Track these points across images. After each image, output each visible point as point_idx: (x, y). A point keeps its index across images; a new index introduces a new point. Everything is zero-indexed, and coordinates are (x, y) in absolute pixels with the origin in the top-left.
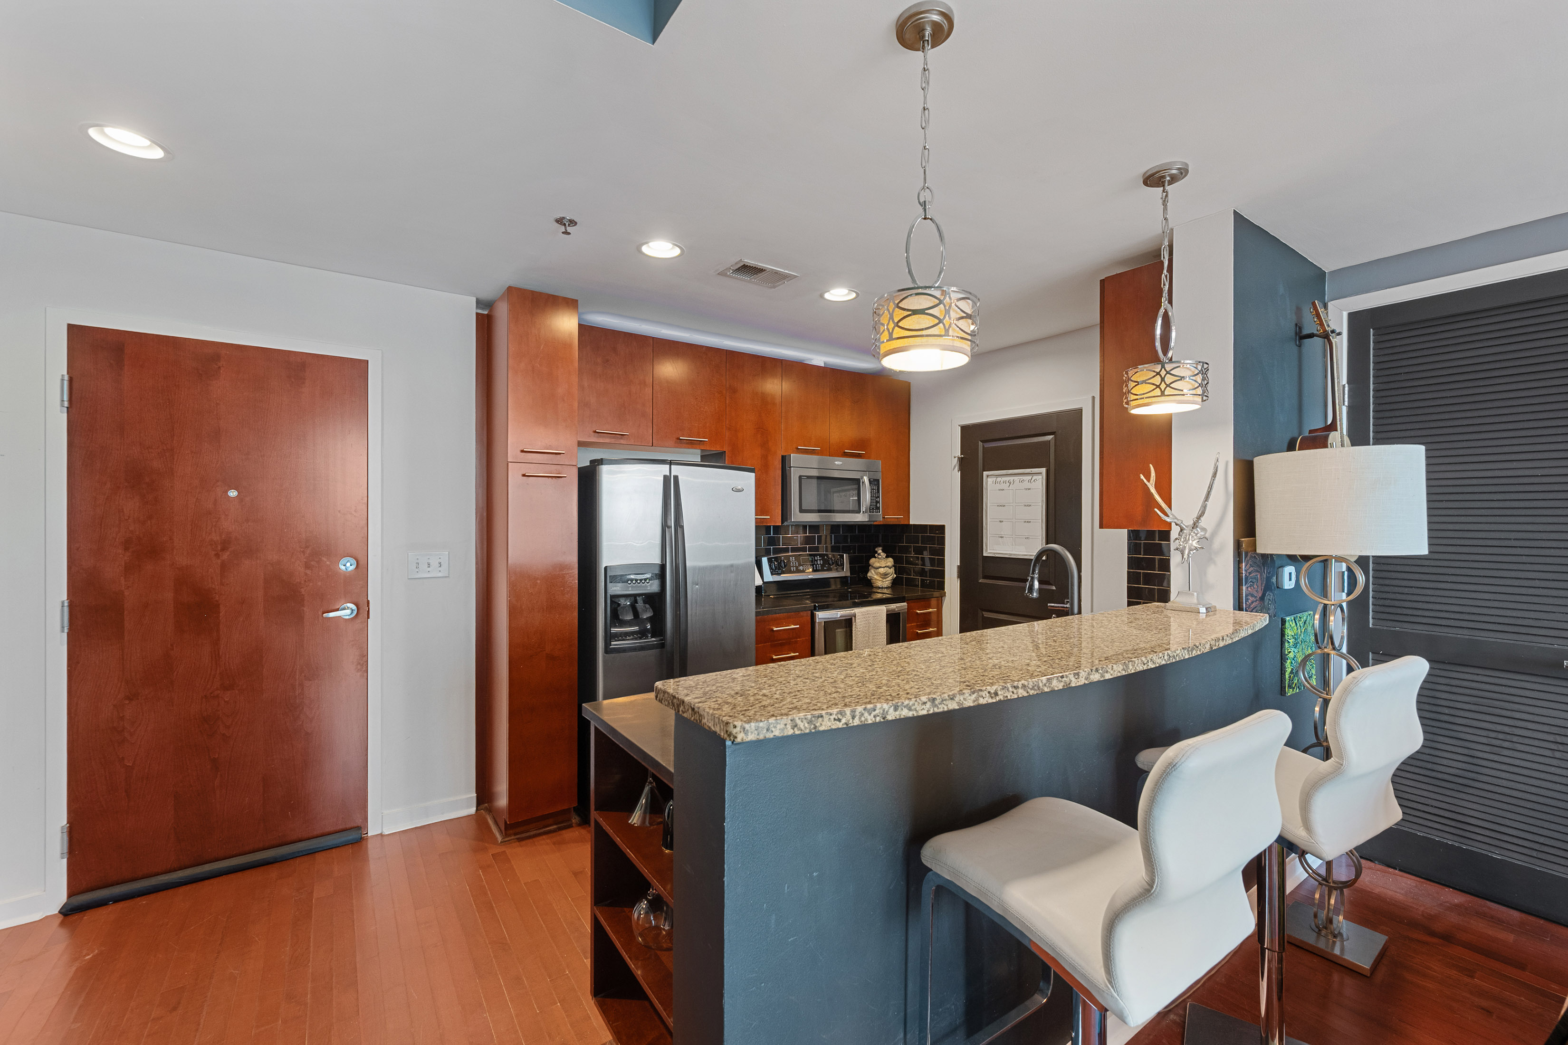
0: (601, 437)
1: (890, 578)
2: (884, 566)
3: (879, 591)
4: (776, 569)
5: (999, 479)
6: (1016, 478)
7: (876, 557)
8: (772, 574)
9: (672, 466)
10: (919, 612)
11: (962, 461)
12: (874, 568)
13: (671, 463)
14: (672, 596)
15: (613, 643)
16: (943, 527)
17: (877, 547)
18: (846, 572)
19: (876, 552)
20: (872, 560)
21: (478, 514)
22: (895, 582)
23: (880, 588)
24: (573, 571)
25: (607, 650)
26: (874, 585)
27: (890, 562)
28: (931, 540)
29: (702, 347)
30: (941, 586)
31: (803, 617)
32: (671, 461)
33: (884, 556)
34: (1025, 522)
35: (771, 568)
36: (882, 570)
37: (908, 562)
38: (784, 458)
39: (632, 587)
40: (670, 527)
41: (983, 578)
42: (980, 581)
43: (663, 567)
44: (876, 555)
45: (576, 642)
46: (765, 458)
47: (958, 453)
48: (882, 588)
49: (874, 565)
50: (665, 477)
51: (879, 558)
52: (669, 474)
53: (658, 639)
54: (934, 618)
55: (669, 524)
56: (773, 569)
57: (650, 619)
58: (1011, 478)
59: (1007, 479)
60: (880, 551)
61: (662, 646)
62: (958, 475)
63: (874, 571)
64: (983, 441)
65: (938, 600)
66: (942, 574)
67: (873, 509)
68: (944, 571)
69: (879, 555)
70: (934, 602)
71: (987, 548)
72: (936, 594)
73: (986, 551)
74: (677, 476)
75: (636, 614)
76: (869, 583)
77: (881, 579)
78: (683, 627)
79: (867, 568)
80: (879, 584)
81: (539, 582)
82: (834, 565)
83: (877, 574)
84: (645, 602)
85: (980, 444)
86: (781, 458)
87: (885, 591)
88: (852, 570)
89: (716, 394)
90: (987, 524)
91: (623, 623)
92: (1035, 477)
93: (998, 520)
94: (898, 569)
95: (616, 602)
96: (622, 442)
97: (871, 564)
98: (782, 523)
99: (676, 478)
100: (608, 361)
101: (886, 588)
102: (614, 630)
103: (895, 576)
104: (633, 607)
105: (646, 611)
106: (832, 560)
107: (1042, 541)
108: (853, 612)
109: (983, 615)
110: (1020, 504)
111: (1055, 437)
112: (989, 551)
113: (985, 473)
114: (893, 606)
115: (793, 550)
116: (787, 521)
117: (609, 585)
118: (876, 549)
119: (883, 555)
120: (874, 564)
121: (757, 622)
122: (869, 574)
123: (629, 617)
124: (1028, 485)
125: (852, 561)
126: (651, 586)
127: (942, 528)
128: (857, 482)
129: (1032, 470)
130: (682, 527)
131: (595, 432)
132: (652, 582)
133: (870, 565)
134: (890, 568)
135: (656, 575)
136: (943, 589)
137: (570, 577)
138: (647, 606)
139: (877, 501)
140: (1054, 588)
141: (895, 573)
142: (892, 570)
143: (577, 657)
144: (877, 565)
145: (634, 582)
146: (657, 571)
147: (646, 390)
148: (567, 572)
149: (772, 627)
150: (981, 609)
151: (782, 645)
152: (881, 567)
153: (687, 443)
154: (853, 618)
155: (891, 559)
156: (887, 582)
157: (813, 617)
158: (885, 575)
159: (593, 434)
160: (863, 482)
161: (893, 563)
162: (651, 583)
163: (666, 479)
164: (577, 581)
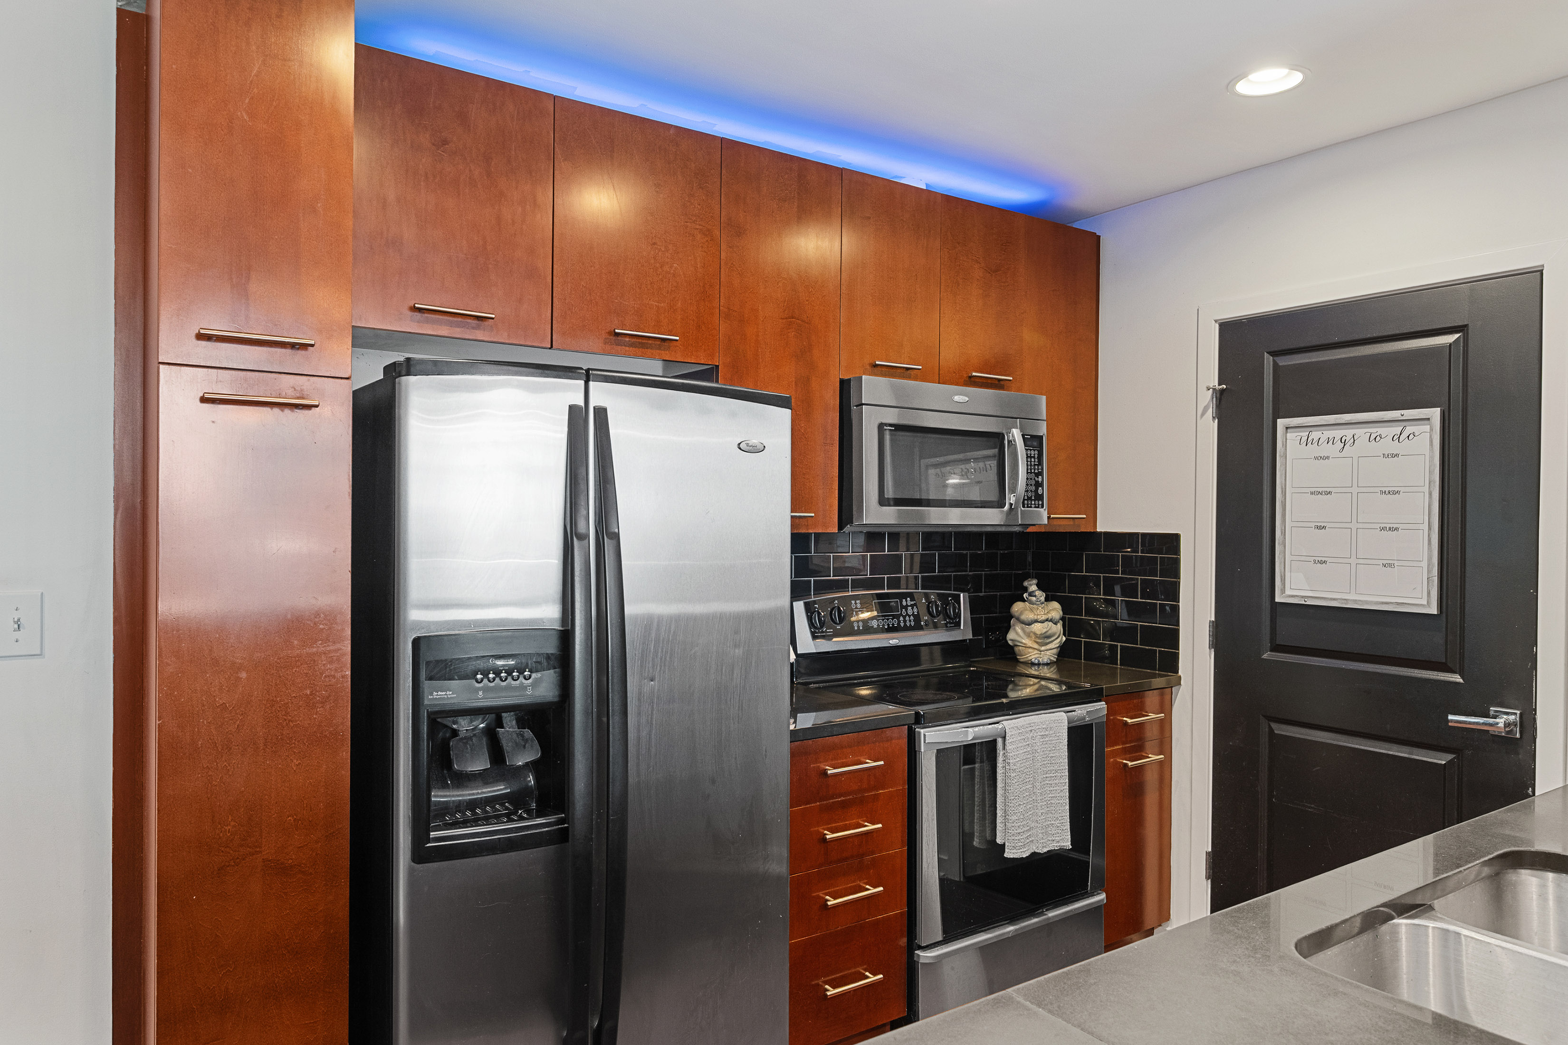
0: (427, 321)
1: (1056, 644)
2: (1044, 617)
3: (1033, 671)
4: (822, 627)
5: (1315, 435)
6: (1359, 432)
7: (1024, 600)
8: (814, 637)
9: (591, 383)
10: (1129, 721)
11: (1221, 397)
12: (1023, 622)
13: (588, 376)
14: (587, 713)
15: (433, 834)
16: (1176, 538)
17: (1026, 579)
18: (964, 632)
19: (1025, 589)
20: (1017, 607)
21: (121, 503)
22: (1064, 651)
23: (1033, 664)
24: (338, 646)
25: (420, 855)
26: (1022, 658)
27: (1055, 610)
28: (1148, 566)
29: (668, 126)
30: (1170, 664)
31: (892, 739)
32: (588, 371)
33: (1043, 599)
34: (1382, 529)
35: (811, 624)
36: (1037, 628)
37: (1092, 612)
38: (845, 386)
39: (485, 689)
40: (584, 537)
41: (1271, 651)
42: (1265, 656)
43: (566, 637)
44: (1025, 595)
45: (345, 825)
46: (804, 382)
47: (1211, 377)
48: (1039, 664)
49: (1023, 617)
50: (572, 408)
51: (1031, 603)
52: (582, 403)
53: (552, 819)
54: (1152, 733)
55: (581, 528)
56: (816, 628)
57: (534, 766)
58: (1348, 433)
59: (1338, 433)
60: (1034, 588)
61: (562, 836)
62: (1210, 428)
63: (1023, 629)
64: (1273, 354)
65: (1162, 695)
66: (1172, 638)
67: (1029, 499)
68: (1177, 632)
69: (1031, 594)
70: (1152, 699)
71: (1284, 584)
72: (1158, 682)
73: (1283, 591)
74: (605, 410)
75: (497, 755)
76: (1009, 654)
77: (1036, 646)
78: (615, 789)
79: (1005, 622)
80: (1033, 656)
81: (243, 675)
82: (941, 616)
83: (1028, 635)
84: (521, 723)
85: (1268, 360)
86: (838, 384)
87: (1046, 672)
88: (976, 627)
89: (699, 236)
90: (1284, 533)
91: (462, 779)
92: (1409, 429)
93: (1313, 525)
94: (1071, 626)
95: (446, 726)
96: (479, 335)
97: (1016, 614)
98: (841, 527)
99: (601, 414)
100: (445, 142)
101: (1047, 664)
102: (439, 796)
103: (1064, 639)
104: (492, 736)
105: (522, 746)
106: (937, 606)
107: (1429, 571)
108: (1000, 726)
109: (1271, 730)
110: (1372, 490)
111: (1466, 339)
112: (1288, 592)
113: (1281, 423)
114: (1082, 712)
115: (857, 585)
116: (851, 522)
117: (426, 685)
118: (1026, 584)
119: (1041, 595)
120: (1021, 613)
121: (793, 754)
122: (1011, 636)
123: (479, 764)
124: (1395, 447)
125: (974, 606)
126: (534, 685)
127: (1171, 542)
128: (996, 439)
129: (1403, 412)
130: (616, 537)
131: (414, 309)
132: (539, 675)
133: (1011, 617)
134: (1056, 624)
135: (548, 657)
136: (1176, 671)
137: (331, 662)
138: (528, 733)
139: (1037, 482)
140: (1457, 678)
141: (1064, 634)
142: (1060, 626)
143: (347, 863)
144: (1028, 616)
145: (491, 676)
146: (551, 647)
147: (539, 216)
148: (322, 649)
149: (822, 766)
150: (1264, 716)
151: (844, 805)
152: (1036, 621)
153: (632, 345)
154: (1000, 741)
155: (1056, 605)
156: (1049, 653)
157: (912, 740)
158: (1046, 638)
159: (410, 313)
160: (1009, 442)
161: (1061, 613)
162: (536, 680)
163: (576, 416)
164: (349, 673)
